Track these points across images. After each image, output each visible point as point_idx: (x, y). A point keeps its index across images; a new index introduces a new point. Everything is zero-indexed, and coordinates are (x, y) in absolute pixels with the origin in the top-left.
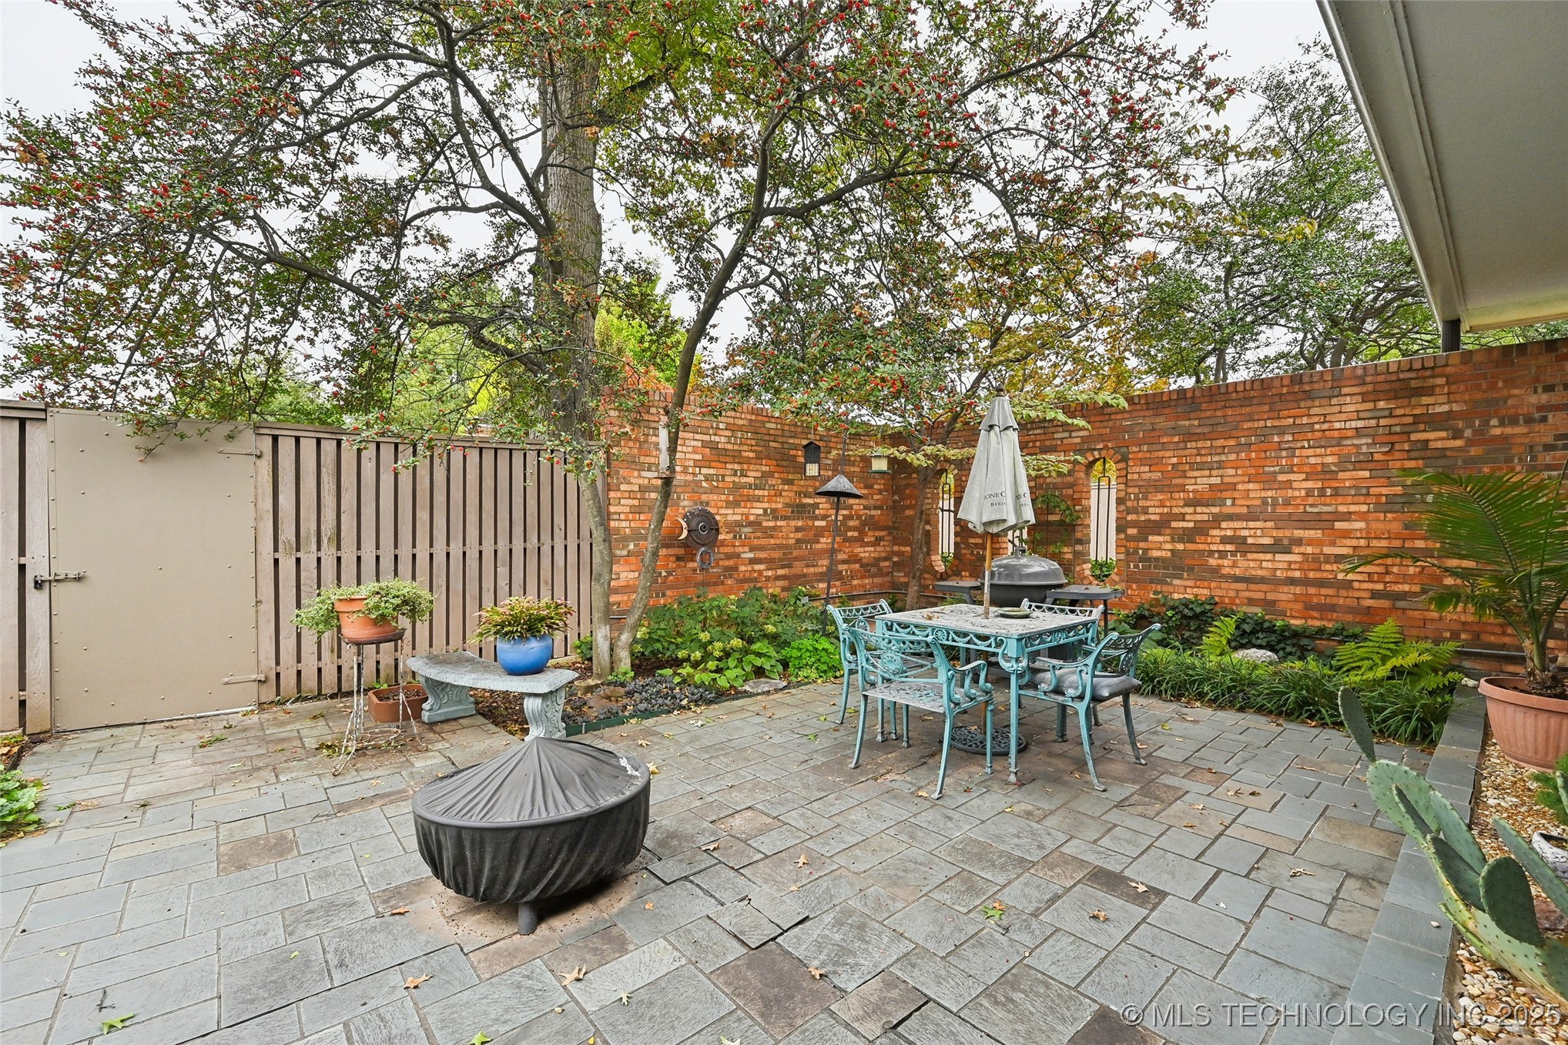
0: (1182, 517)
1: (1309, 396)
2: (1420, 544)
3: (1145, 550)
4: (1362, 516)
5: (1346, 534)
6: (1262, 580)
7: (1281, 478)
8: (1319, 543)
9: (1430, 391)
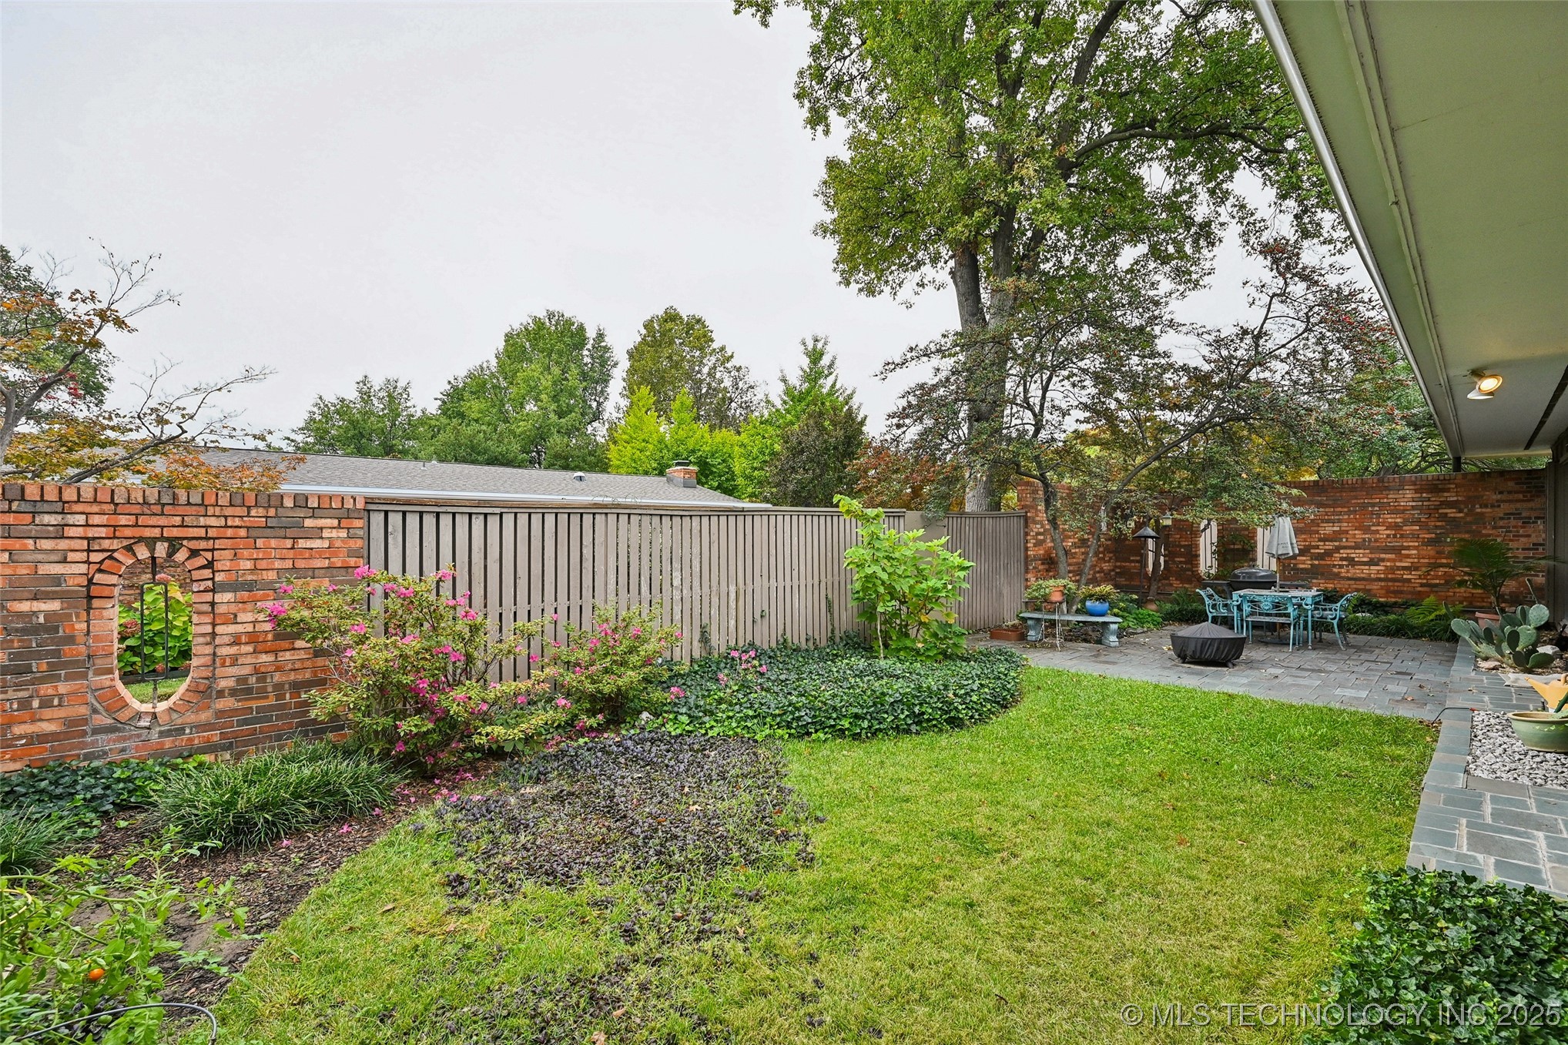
0: (1317, 547)
1: (1387, 488)
2: (1444, 561)
3: (1295, 565)
4: (1415, 548)
5: (1408, 556)
6: (1363, 579)
7: (1373, 528)
8: (1393, 560)
9: (1448, 490)
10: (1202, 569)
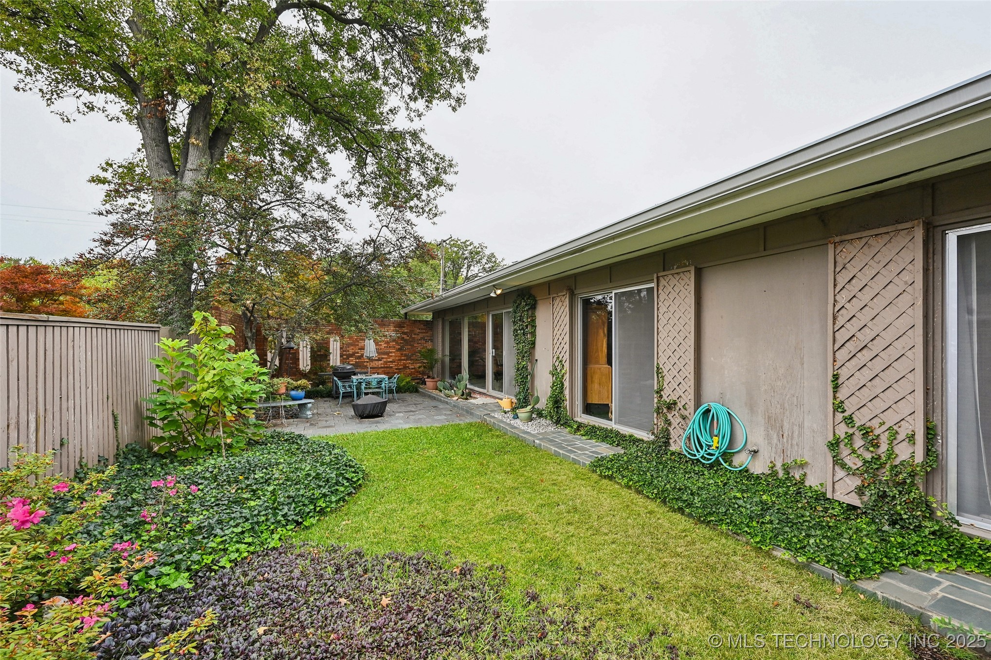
0: (358, 353)
1: (384, 325)
4: (394, 352)
5: (391, 356)
8: (386, 358)
9: (404, 327)
10: (301, 367)
